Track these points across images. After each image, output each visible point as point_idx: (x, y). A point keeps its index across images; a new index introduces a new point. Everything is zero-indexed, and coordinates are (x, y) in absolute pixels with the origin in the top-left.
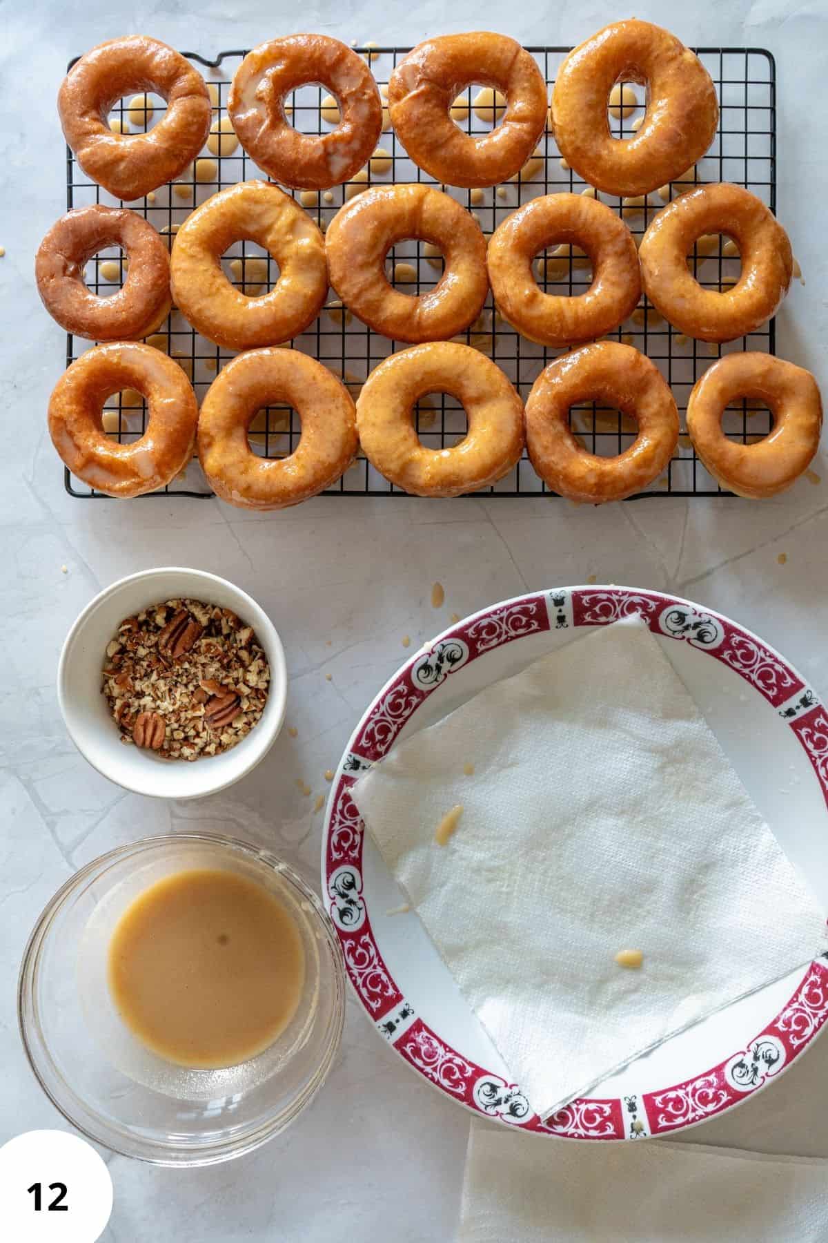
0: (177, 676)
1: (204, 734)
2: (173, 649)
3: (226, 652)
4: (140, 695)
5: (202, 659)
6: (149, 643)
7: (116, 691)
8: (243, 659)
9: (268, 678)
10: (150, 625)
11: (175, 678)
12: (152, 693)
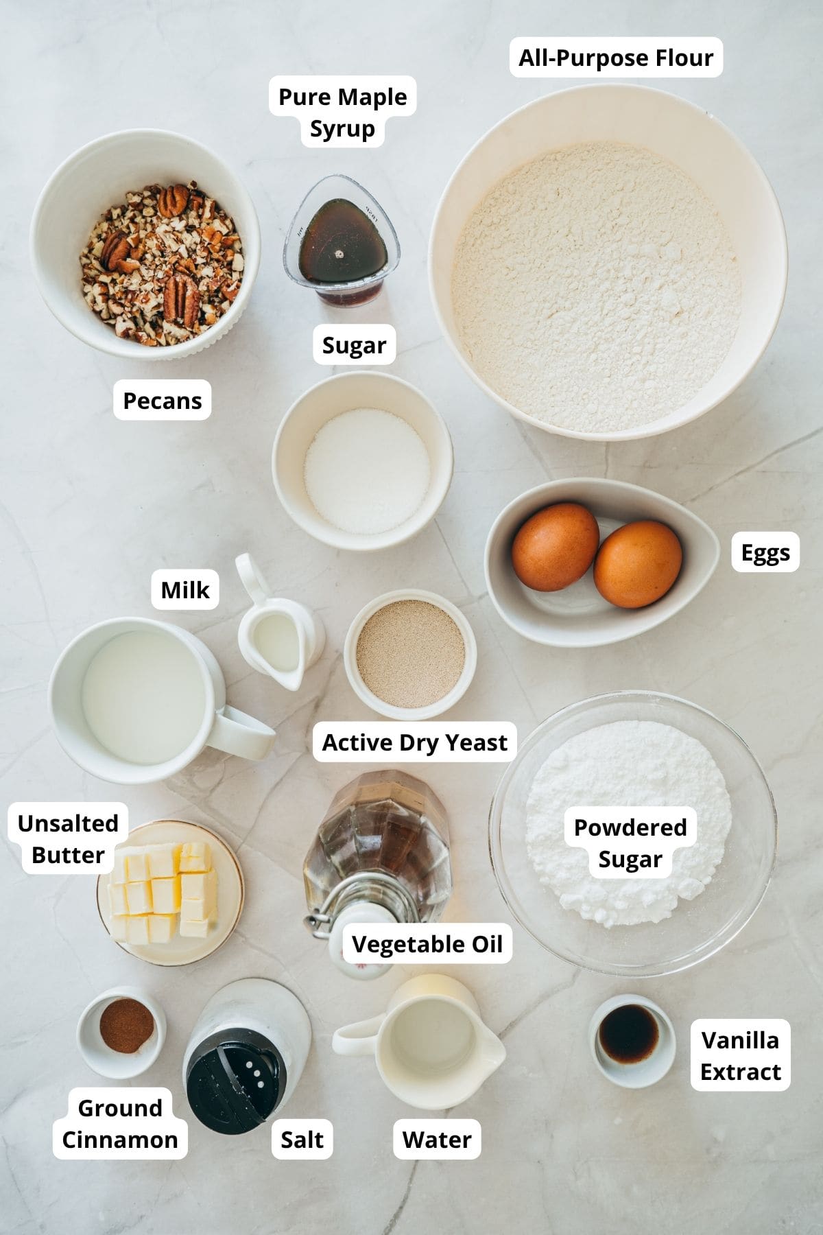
0: (165, 262)
1: (126, 222)
2: (176, 284)
3: (133, 305)
4: (190, 229)
5: (149, 286)
6: (205, 281)
7: (217, 225)
8: (115, 305)
9: (86, 298)
10: (215, 302)
11: (166, 259)
12: (179, 235)
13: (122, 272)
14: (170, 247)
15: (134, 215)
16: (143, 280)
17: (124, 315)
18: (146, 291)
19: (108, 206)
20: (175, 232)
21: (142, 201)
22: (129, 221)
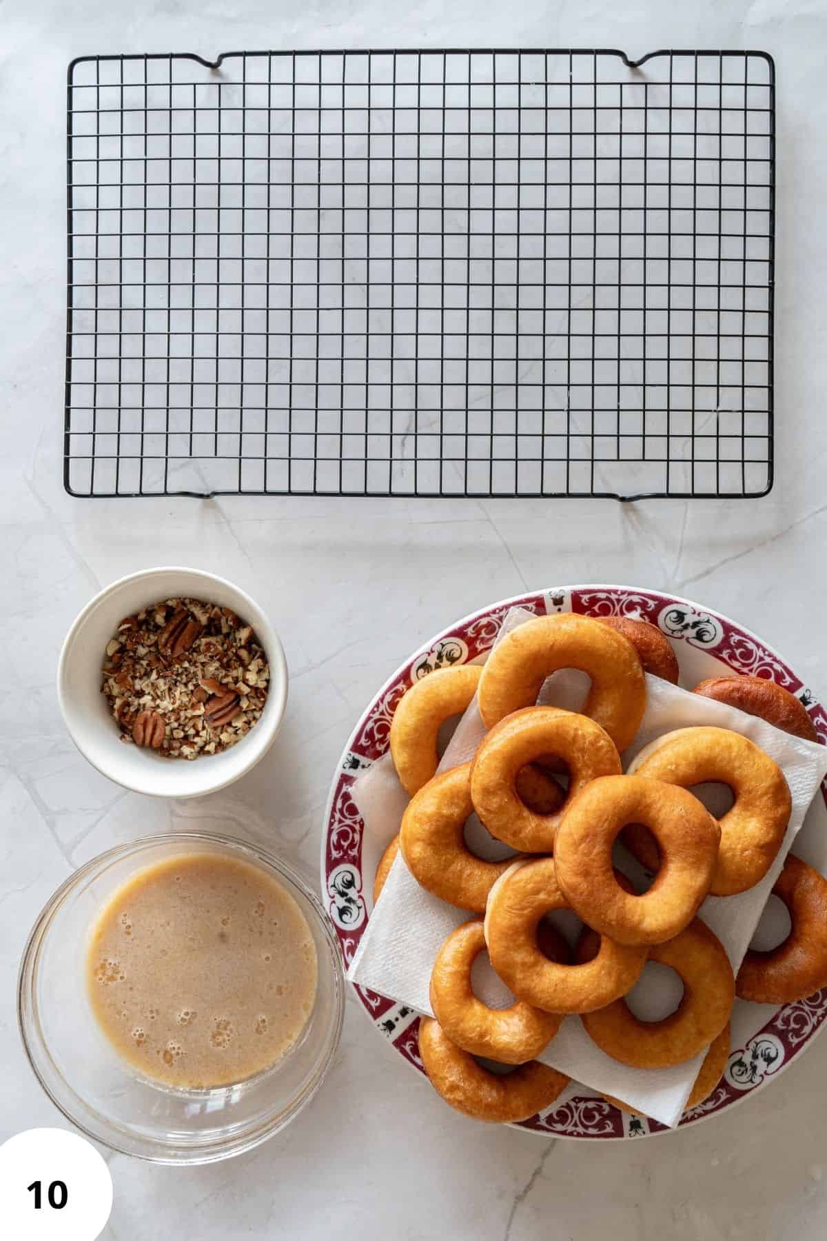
0: (177, 675)
1: (203, 733)
2: (173, 648)
3: (226, 651)
4: (140, 694)
5: (202, 659)
6: (149, 642)
7: (116, 690)
8: (243, 658)
9: (268, 677)
10: (150, 624)
11: (175, 677)
12: (152, 692)
13: (223, 686)
14: (165, 684)
15: (194, 737)
16: (204, 666)
17: (239, 645)
18: (206, 655)
19: (215, 757)
20: (154, 695)
21: (181, 746)
22: (201, 734)
